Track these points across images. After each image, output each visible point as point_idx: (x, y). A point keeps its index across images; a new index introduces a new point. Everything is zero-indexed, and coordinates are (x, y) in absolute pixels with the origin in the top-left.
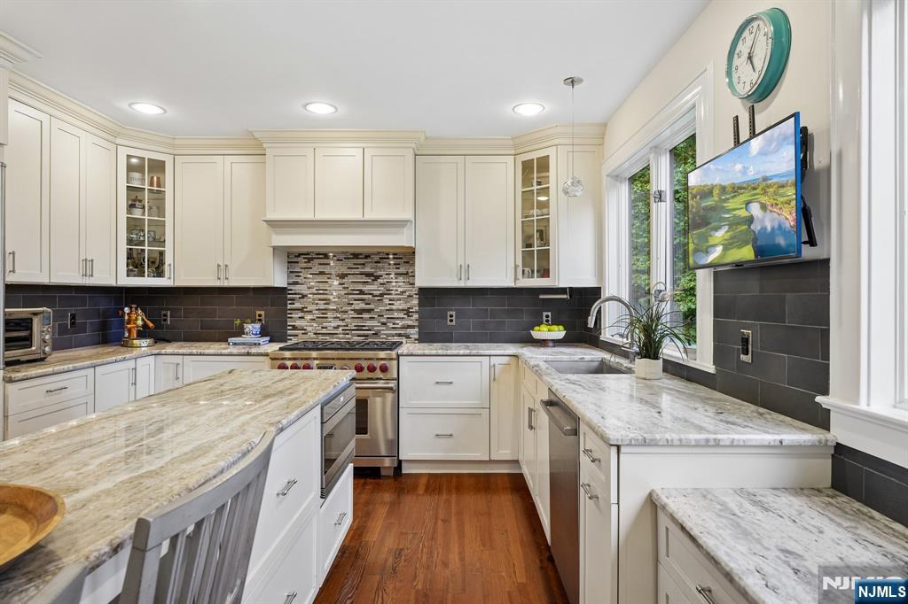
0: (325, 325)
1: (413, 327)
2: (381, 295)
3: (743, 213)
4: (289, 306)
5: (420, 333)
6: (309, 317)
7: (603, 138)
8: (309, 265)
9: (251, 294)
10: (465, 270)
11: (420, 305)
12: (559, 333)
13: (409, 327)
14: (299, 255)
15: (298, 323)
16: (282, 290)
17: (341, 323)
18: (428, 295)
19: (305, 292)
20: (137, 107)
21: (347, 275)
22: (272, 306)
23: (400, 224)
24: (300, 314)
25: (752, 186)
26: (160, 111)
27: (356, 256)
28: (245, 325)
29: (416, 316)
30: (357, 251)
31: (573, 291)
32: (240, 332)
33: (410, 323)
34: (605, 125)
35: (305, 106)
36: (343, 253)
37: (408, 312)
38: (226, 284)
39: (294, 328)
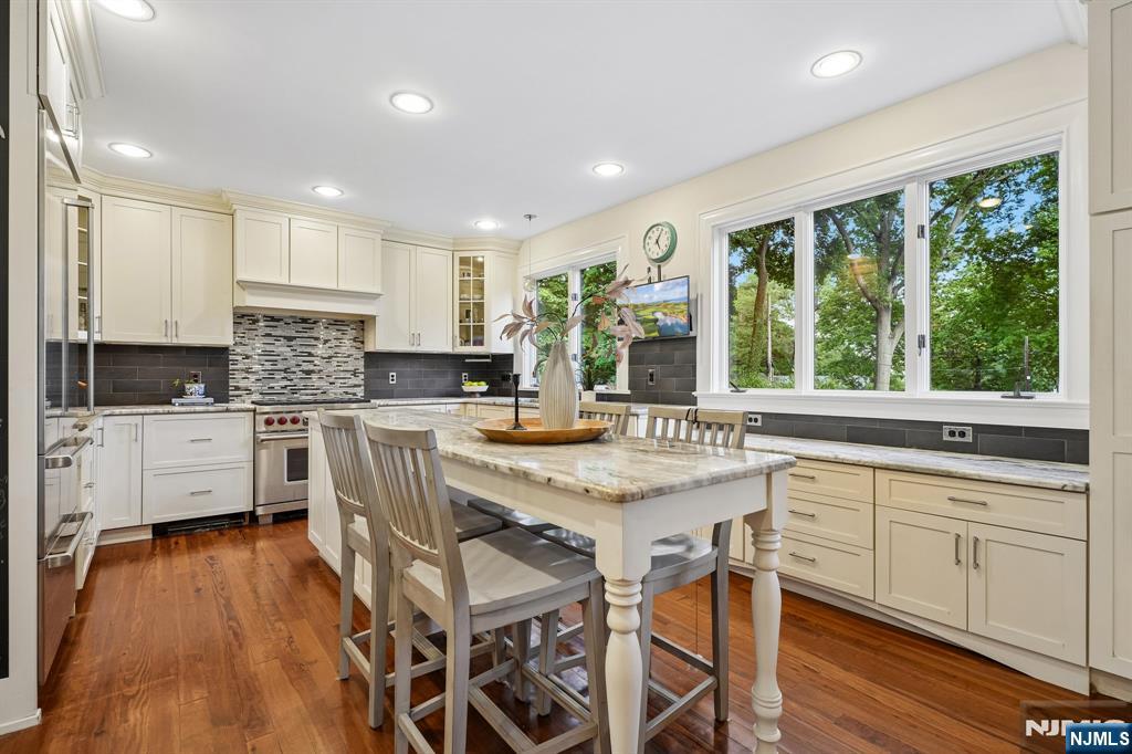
0: (272, 385)
1: (360, 386)
2: (330, 357)
3: (651, 317)
4: (231, 367)
5: (365, 391)
6: (253, 378)
7: (519, 249)
8: (253, 327)
9: (184, 353)
10: (416, 338)
11: (366, 367)
12: (483, 387)
13: (355, 386)
14: (243, 316)
15: (242, 384)
16: (224, 350)
17: (289, 383)
18: (373, 359)
19: (250, 354)
20: (118, 148)
21: (295, 338)
22: (210, 366)
23: (374, 297)
24: (244, 375)
25: (658, 305)
26: (146, 154)
27: (304, 321)
28: (188, 386)
29: (362, 376)
30: (306, 316)
31: (495, 357)
32: (181, 393)
33: (357, 383)
34: (522, 242)
35: (314, 189)
36: (292, 317)
37: (355, 373)
38: (175, 341)
39: (237, 388)
